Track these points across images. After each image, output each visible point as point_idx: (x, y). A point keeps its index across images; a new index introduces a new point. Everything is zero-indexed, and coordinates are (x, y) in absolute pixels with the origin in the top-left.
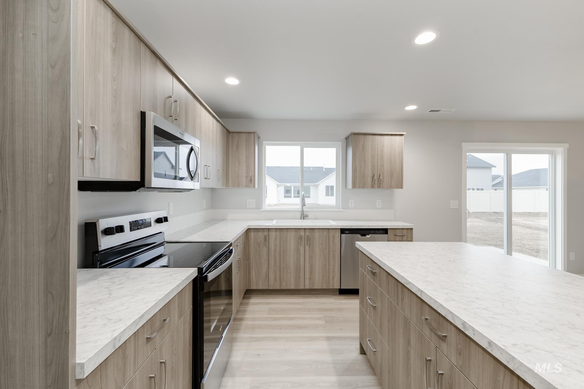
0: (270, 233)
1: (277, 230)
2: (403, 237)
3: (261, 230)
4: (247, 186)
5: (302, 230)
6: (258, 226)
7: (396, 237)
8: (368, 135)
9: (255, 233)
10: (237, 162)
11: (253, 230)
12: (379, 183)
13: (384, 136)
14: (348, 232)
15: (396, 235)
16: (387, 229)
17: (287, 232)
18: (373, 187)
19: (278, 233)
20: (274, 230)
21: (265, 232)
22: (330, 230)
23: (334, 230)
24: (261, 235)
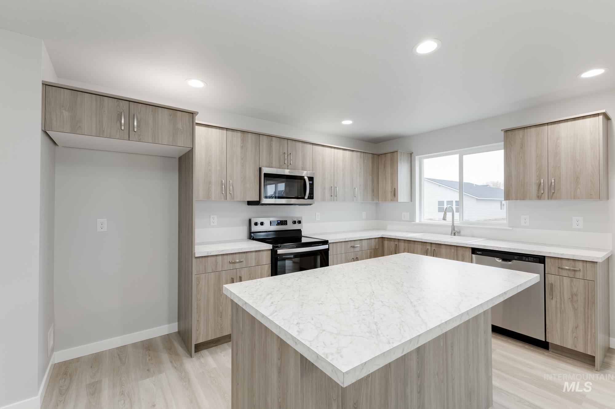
0: (400, 243)
1: (406, 241)
2: (575, 274)
3: (393, 240)
4: (391, 200)
5: (428, 244)
6: (390, 235)
7: (560, 270)
8: (530, 128)
9: (389, 242)
10: (384, 180)
11: (386, 239)
12: (550, 192)
13: (559, 124)
14: (480, 253)
15: (562, 269)
16: (544, 257)
17: (414, 244)
18: (539, 197)
19: (406, 244)
20: (403, 241)
21: (396, 242)
22: (459, 248)
23: (464, 249)
24: (392, 244)
